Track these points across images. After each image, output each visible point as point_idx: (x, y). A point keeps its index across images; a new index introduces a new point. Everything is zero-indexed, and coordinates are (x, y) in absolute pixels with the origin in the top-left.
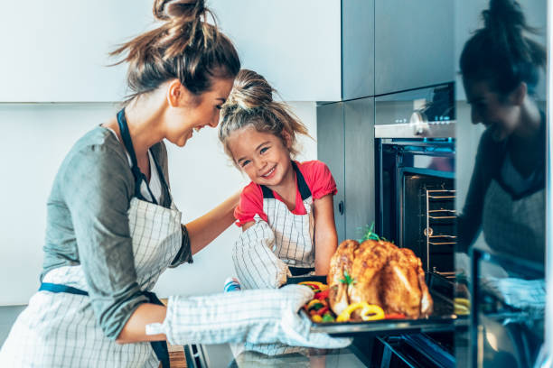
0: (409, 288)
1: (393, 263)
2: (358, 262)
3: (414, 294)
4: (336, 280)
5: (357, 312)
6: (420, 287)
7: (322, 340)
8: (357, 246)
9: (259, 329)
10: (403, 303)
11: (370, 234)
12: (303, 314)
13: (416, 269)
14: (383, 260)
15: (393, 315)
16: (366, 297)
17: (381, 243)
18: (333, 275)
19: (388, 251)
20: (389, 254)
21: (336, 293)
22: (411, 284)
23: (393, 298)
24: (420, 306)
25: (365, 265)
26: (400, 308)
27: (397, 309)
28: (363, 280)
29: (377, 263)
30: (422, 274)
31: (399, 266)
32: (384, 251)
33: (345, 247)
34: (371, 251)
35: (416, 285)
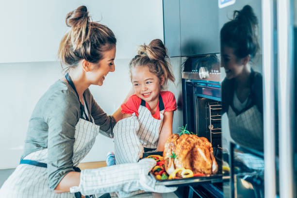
0: (205, 159)
1: (197, 146)
2: (179, 146)
3: (208, 162)
4: (167, 155)
5: (179, 173)
6: (211, 158)
7: (162, 189)
8: (178, 137)
9: (129, 185)
10: (203, 167)
11: (185, 130)
12: (151, 175)
13: (209, 149)
14: (192, 145)
15: (198, 174)
16: (184, 165)
17: (191, 136)
18: (166, 153)
19: (194, 140)
20: (195, 142)
21: (168, 163)
22: (207, 157)
23: (198, 165)
24: (212, 168)
25: (183, 148)
26: (201, 170)
27: (200, 171)
28: (182, 156)
29: (189, 147)
30: (212, 151)
31: (200, 148)
32: (192, 140)
33: (172, 138)
34: (186, 140)
35: (209, 158)
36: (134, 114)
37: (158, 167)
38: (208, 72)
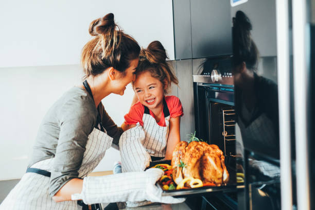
0: (216, 168)
1: (207, 154)
2: (187, 154)
3: (219, 171)
4: (176, 164)
5: (188, 183)
6: (222, 167)
7: (169, 200)
8: (187, 144)
9: (134, 195)
10: (213, 177)
11: (194, 137)
12: (158, 185)
13: (220, 157)
14: (202, 153)
15: (208, 184)
16: (193, 174)
17: (200, 143)
18: (174, 161)
19: (204, 148)
20: (205, 150)
21: (176, 173)
22: (217, 166)
23: (208, 174)
24: (222, 178)
25: (192, 156)
27: (210, 180)
28: (190, 164)
29: (198, 155)
30: (223, 160)
31: (210, 156)
32: (202, 147)
33: (181, 145)
34: (195, 148)
35: (220, 166)
36: (138, 123)
37: (166, 176)
38: (221, 75)
